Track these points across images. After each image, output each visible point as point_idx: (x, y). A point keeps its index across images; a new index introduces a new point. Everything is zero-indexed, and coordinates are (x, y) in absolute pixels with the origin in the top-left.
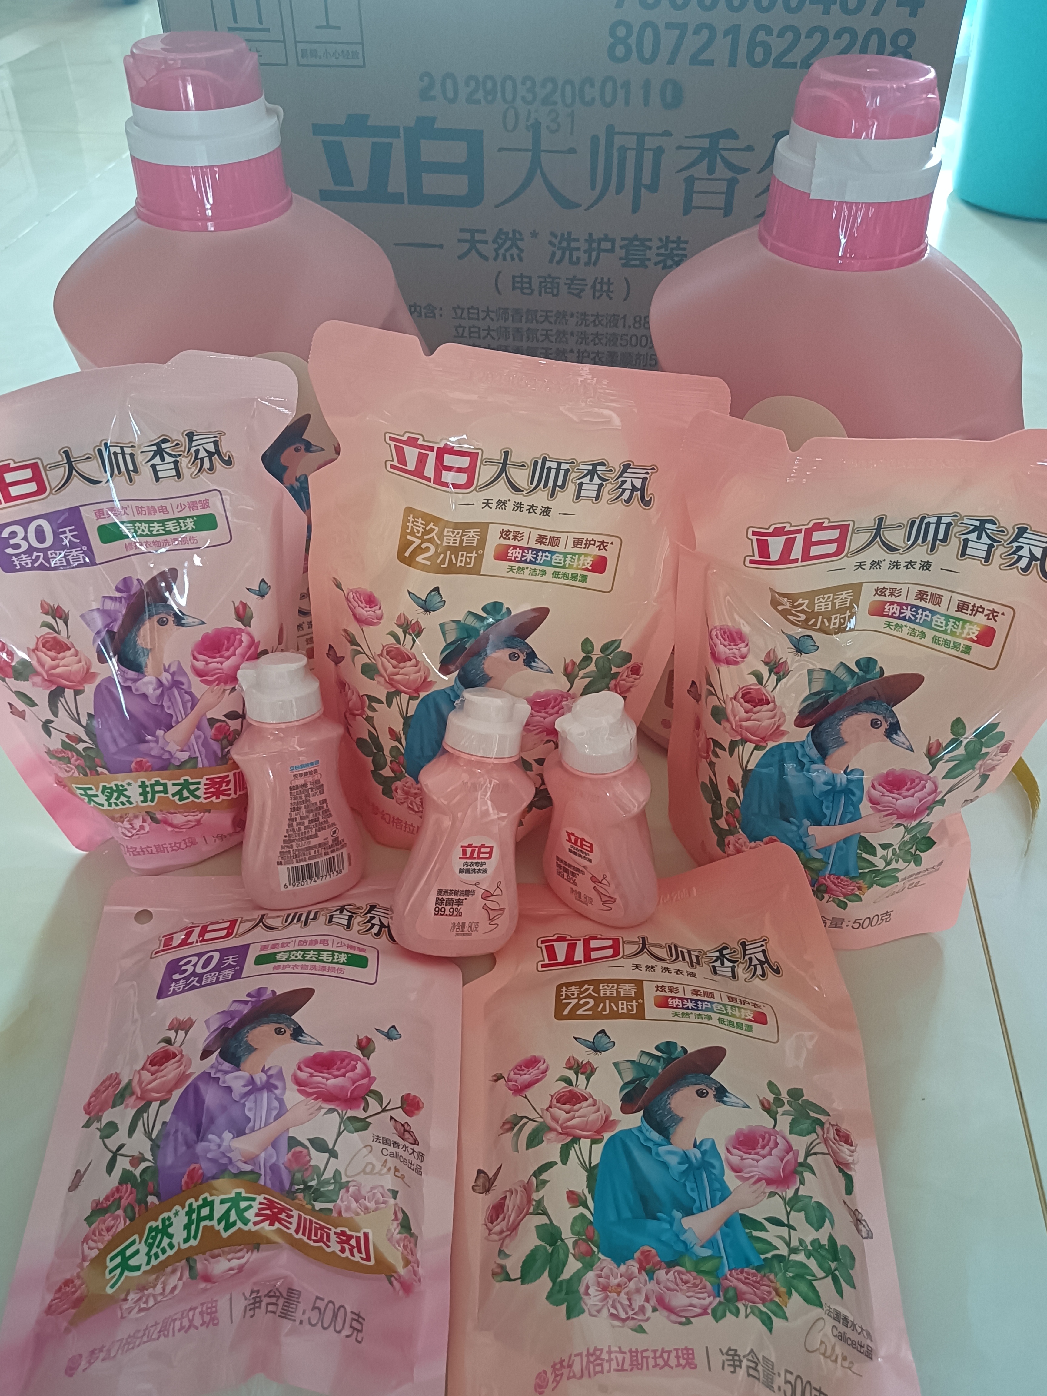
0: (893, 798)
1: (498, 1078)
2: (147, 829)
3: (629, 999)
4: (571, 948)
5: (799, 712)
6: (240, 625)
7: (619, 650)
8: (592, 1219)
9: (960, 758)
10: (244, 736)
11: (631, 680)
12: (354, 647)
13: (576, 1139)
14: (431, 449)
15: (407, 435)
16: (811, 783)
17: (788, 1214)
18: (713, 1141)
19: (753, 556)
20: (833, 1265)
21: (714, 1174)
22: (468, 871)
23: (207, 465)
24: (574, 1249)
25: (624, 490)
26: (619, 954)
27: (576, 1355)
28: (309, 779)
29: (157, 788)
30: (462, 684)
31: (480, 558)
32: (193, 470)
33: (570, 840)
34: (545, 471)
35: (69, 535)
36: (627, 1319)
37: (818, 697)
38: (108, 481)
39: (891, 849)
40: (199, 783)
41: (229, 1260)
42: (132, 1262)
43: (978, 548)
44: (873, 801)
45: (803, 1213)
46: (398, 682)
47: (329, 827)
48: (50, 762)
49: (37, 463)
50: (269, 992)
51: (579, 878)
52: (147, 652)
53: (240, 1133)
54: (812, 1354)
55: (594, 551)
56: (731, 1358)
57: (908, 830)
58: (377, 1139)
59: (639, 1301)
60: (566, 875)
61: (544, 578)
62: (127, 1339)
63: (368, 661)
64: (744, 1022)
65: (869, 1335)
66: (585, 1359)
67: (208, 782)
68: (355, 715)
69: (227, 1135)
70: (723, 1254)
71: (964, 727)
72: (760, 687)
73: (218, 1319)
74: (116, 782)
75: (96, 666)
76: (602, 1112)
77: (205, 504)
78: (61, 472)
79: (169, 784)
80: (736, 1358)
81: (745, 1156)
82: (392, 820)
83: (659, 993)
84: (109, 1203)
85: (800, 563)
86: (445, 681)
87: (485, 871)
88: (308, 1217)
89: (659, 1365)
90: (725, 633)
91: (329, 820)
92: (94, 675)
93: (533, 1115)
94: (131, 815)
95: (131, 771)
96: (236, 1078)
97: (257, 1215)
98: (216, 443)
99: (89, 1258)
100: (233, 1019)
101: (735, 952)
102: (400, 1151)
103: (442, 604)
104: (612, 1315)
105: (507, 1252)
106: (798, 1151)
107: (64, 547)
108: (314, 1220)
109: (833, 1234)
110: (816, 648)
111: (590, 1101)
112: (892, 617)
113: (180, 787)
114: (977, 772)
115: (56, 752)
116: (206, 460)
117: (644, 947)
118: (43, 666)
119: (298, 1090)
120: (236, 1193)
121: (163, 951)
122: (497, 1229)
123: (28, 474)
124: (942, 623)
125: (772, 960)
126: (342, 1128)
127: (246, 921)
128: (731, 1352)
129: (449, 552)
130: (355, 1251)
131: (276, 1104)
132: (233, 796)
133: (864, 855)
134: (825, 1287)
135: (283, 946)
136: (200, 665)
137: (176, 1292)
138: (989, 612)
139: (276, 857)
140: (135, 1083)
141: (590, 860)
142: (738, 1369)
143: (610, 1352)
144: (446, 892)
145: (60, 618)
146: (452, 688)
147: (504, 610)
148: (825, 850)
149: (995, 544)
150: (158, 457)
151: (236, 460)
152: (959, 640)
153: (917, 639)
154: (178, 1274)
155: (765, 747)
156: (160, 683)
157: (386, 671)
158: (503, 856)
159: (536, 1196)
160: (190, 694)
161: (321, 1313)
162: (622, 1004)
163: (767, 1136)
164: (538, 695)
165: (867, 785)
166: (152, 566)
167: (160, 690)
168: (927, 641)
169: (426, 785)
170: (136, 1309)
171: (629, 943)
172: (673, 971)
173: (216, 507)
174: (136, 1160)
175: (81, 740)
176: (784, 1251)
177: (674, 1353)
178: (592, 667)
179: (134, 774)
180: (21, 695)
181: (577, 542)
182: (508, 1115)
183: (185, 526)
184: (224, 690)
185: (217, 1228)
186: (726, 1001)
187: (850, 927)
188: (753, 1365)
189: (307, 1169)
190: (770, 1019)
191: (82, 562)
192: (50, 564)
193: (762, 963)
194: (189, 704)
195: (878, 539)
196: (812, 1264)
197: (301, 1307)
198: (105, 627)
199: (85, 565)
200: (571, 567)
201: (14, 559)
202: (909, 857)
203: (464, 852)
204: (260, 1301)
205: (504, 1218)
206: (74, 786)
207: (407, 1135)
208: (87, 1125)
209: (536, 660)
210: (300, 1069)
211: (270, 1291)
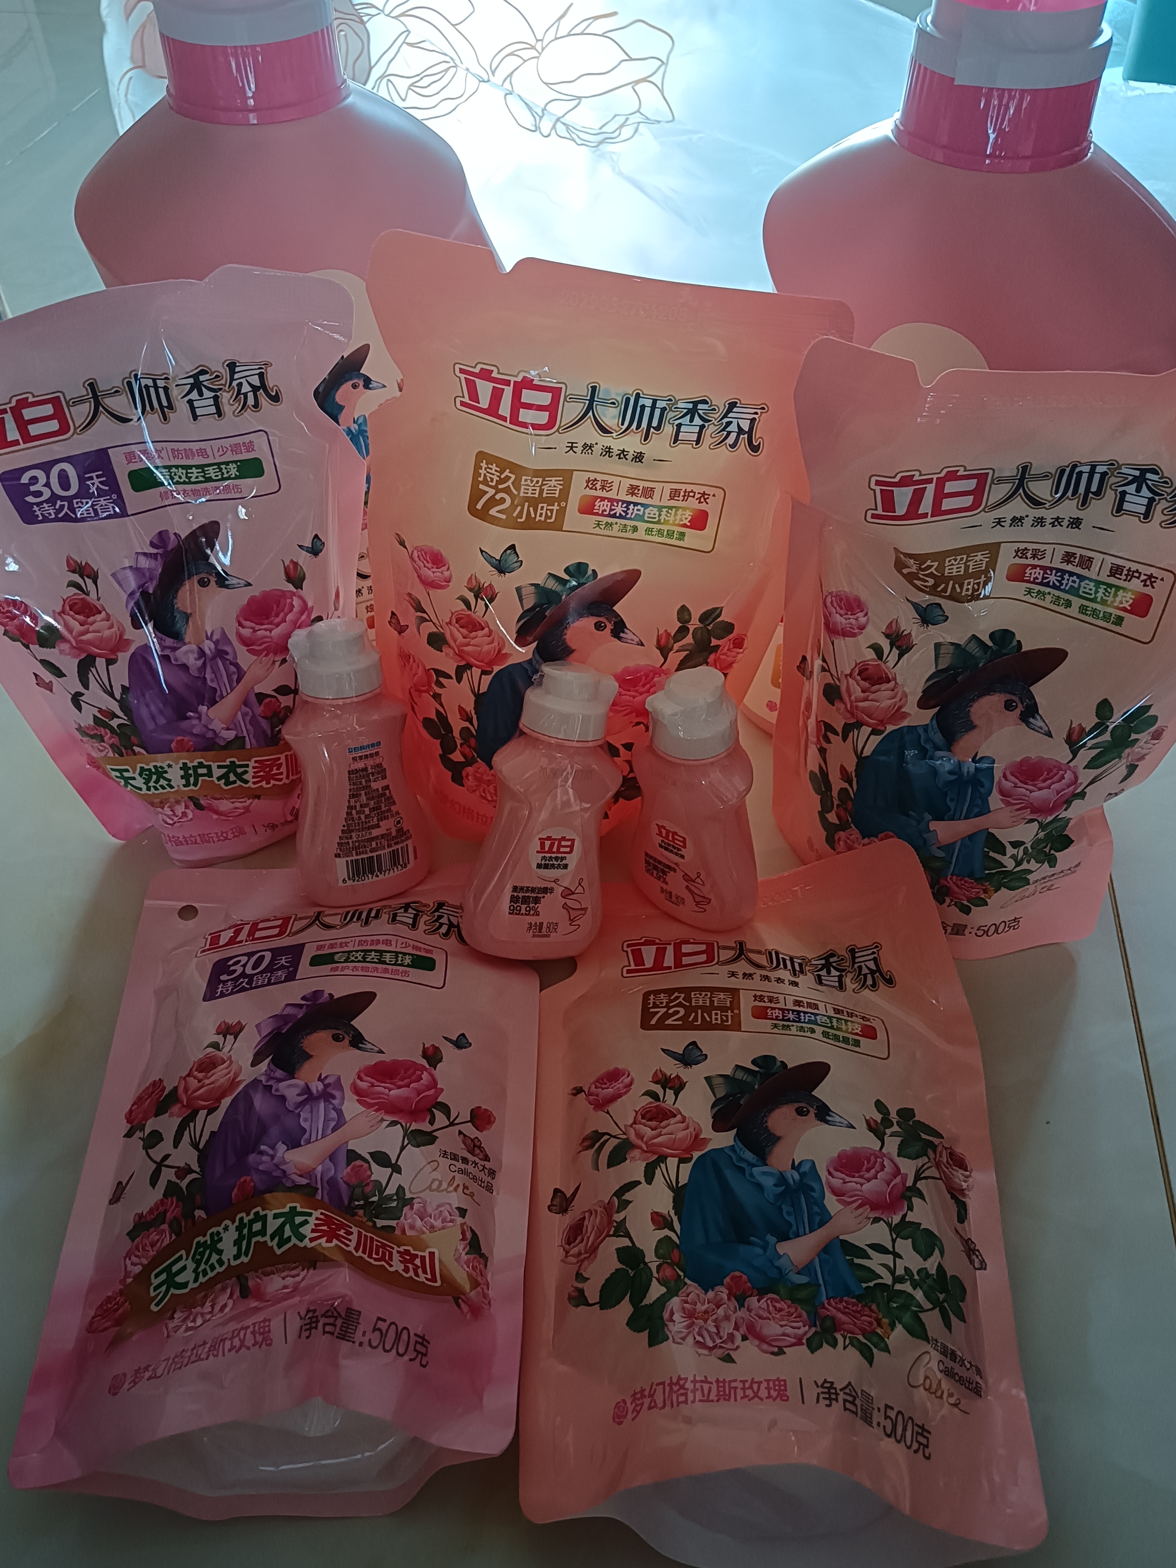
0: (1027, 789)
1: (578, 1091)
2: (190, 816)
3: (724, 1009)
4: (660, 954)
5: (923, 692)
6: (291, 587)
7: (720, 619)
8: (678, 1242)
9: (1106, 745)
10: (297, 713)
11: (733, 654)
12: (419, 614)
13: (662, 1158)
14: (507, 383)
15: (480, 366)
16: (934, 772)
17: (894, 1241)
18: (813, 1163)
19: (876, 509)
20: (942, 1297)
21: (813, 1197)
22: (546, 867)
23: (251, 401)
24: (658, 1272)
25: (729, 433)
26: (714, 960)
27: (658, 1384)
28: (370, 762)
29: (201, 771)
30: (541, 657)
31: (562, 512)
32: (235, 407)
33: (660, 834)
34: (639, 409)
35: (96, 481)
36: (715, 1347)
37: (945, 675)
38: (139, 419)
39: (1022, 848)
40: (247, 766)
41: (283, 1278)
42: (180, 1279)
43: (1136, 502)
44: (1003, 793)
45: (910, 1240)
46: (468, 653)
47: (392, 816)
48: (82, 740)
49: (59, 397)
50: (326, 995)
51: (670, 876)
52: (187, 617)
53: (294, 1143)
54: (915, 1389)
55: (693, 503)
56: (826, 1390)
57: (1042, 827)
58: (445, 1154)
59: (727, 1328)
60: (655, 872)
61: (635, 535)
62: (174, 1359)
63: (435, 630)
64: (851, 1036)
65: (979, 1372)
66: (667, 1389)
67: (257, 765)
68: (420, 692)
69: (281, 1147)
70: (821, 1281)
71: (1111, 710)
72: (880, 662)
73: (271, 1340)
74: (155, 764)
75: (130, 633)
76: (691, 1129)
77: (250, 447)
78: (86, 409)
79: (214, 766)
80: (833, 1391)
81: (848, 1179)
82: (462, 809)
83: (757, 1003)
84: (152, 1217)
85: (929, 519)
86: (523, 653)
87: (566, 866)
88: (369, 1235)
89: (748, 1396)
90: (841, 600)
91: (392, 808)
92: (128, 642)
93: (615, 1131)
94: (172, 800)
95: (171, 751)
96: (290, 1086)
97: (313, 1231)
98: (261, 376)
99: (132, 1275)
100: (286, 1024)
101: (843, 959)
102: (470, 1168)
103: (519, 564)
104: (697, 1342)
105: (586, 1275)
106: (907, 1175)
107: (91, 496)
108: (376, 1238)
109: (942, 1263)
110: (944, 618)
111: (679, 1117)
112: (1034, 582)
113: (225, 770)
114: (1125, 761)
115: (88, 729)
116: (251, 396)
117: (741, 952)
118: (70, 631)
119: (358, 1100)
120: (290, 1208)
121: (209, 950)
122: (575, 1251)
123: (48, 409)
124: (1091, 590)
125: (885, 968)
126: (406, 1142)
127: (301, 919)
128: (826, 1385)
129: (527, 504)
130: (420, 1271)
131: (334, 1114)
132: (285, 781)
133: (992, 854)
134: (932, 1320)
135: (341, 945)
136: (246, 632)
137: (227, 1310)
138: (1146, 577)
139: (334, 848)
140: (181, 1090)
141: (682, 857)
142: (834, 1403)
143: (694, 1382)
144: (522, 889)
145: (89, 577)
146: (530, 662)
147: (590, 572)
148: (948, 848)
149: (1157, 498)
150: (196, 390)
151: (284, 396)
152: (1110, 610)
153: (1061, 609)
154: (229, 1291)
155: (884, 732)
156: (202, 653)
157: (455, 641)
158: (585, 852)
159: (618, 1217)
160: (237, 665)
161: (383, 1335)
162: (716, 1014)
163: (873, 1158)
164: (626, 671)
165: (997, 775)
166: (191, 518)
167: (202, 660)
168: (1074, 611)
169: (501, 771)
170: (184, 1327)
171: (725, 948)
172: (773, 979)
173: (261, 452)
174: (183, 1171)
175: (114, 716)
176: (888, 1279)
177: (764, 1385)
178: (689, 639)
179: (175, 754)
180: (45, 663)
181: (674, 494)
182: (588, 1131)
183: (228, 472)
184: (274, 662)
185: (270, 1244)
186: (831, 1013)
187: (973, 934)
188: (850, 1399)
189: (368, 1184)
190: (881, 1034)
191: (112, 512)
192: (75, 514)
193: (872, 972)
194: (235, 677)
195: (1021, 491)
196: (919, 1295)
197: (361, 1329)
198: (139, 588)
199: (115, 516)
200: (666, 522)
201: (35, 508)
202: (1042, 857)
203: (542, 845)
204: (317, 1322)
205: (583, 1240)
206: (109, 767)
207: (477, 1151)
208: (129, 1135)
209: (626, 630)
210: (360, 1078)
211: (328, 1311)
